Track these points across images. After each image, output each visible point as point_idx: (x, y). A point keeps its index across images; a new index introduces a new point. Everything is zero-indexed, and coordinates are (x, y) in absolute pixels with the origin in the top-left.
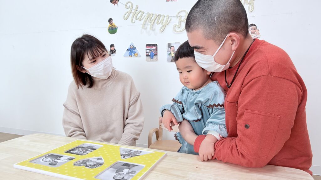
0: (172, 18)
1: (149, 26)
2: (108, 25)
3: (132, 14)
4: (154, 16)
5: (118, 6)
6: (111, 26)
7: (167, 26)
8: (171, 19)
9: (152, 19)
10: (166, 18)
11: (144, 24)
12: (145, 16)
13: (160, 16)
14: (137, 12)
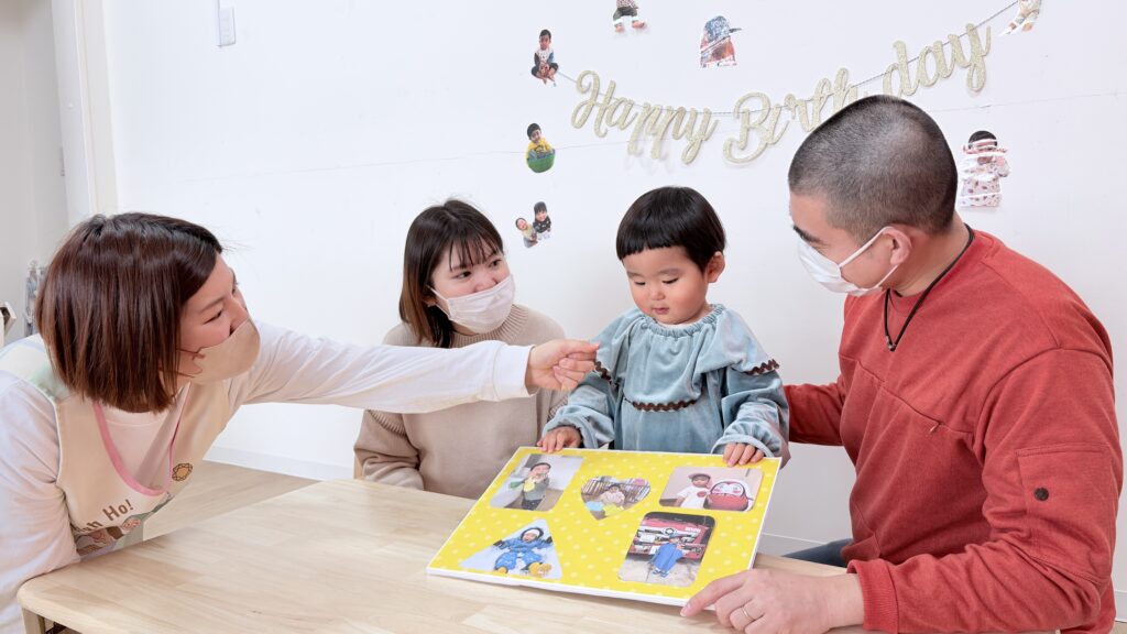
0: (719, 118)
1: (648, 144)
2: (526, 144)
3: (596, 110)
4: (663, 115)
5: (555, 85)
6: (534, 146)
7: (705, 145)
8: (716, 123)
9: (658, 124)
10: (700, 118)
11: (635, 140)
12: (637, 114)
13: (682, 112)
14: (613, 101)
